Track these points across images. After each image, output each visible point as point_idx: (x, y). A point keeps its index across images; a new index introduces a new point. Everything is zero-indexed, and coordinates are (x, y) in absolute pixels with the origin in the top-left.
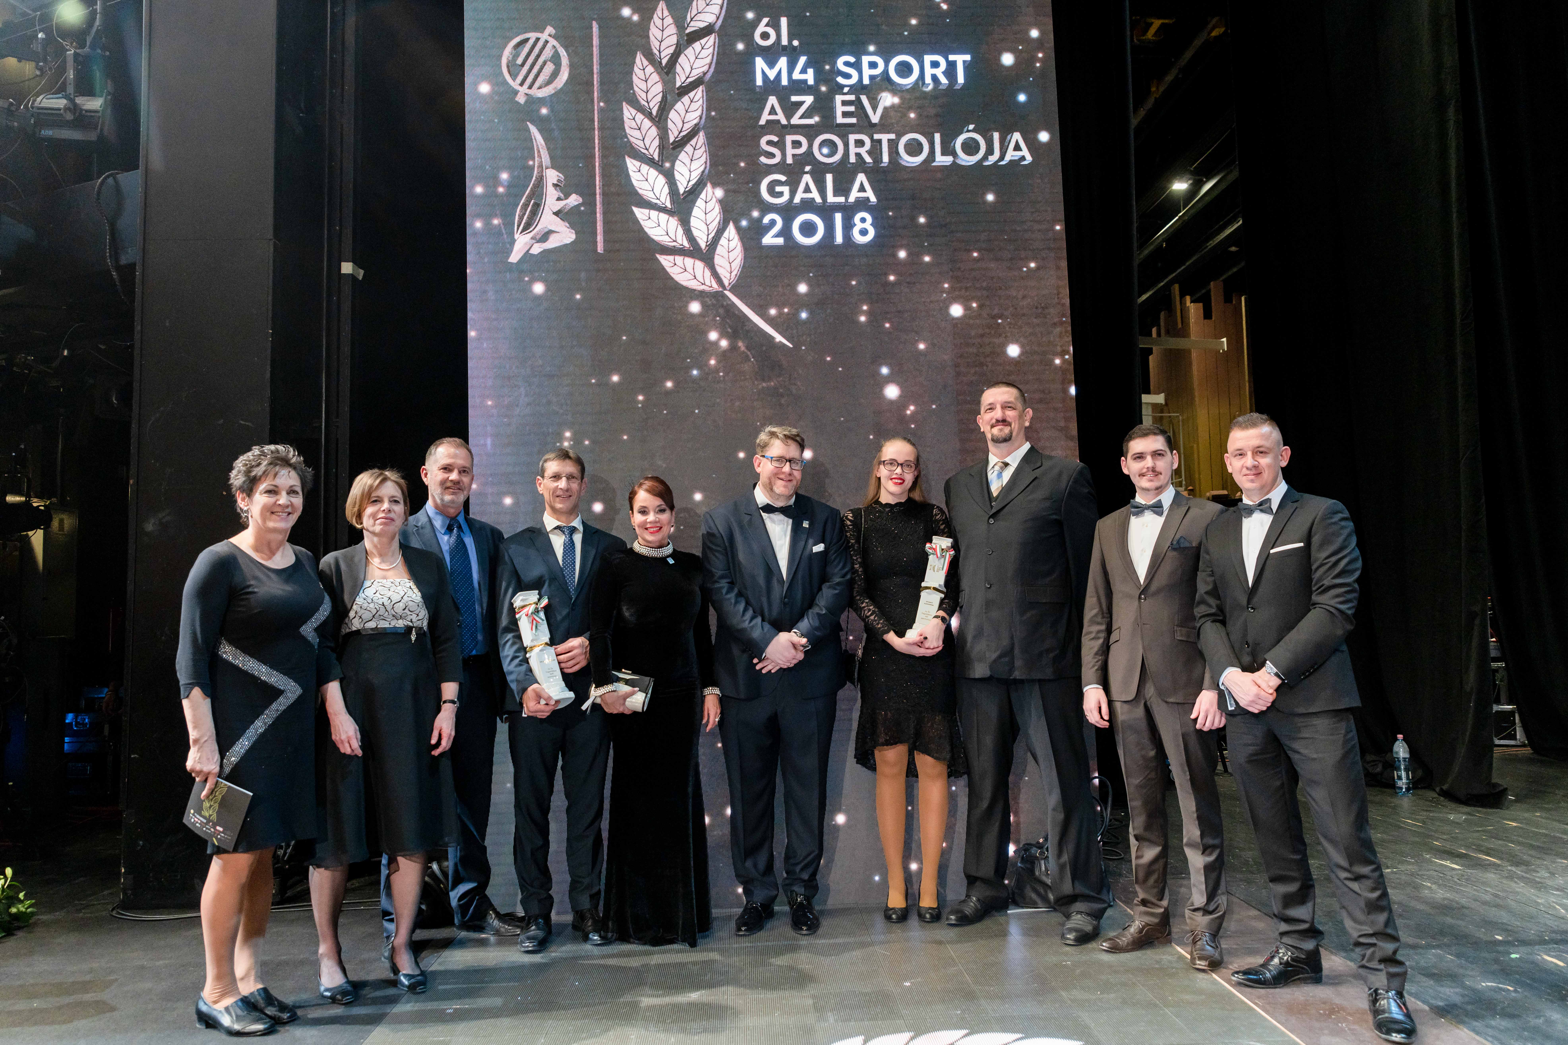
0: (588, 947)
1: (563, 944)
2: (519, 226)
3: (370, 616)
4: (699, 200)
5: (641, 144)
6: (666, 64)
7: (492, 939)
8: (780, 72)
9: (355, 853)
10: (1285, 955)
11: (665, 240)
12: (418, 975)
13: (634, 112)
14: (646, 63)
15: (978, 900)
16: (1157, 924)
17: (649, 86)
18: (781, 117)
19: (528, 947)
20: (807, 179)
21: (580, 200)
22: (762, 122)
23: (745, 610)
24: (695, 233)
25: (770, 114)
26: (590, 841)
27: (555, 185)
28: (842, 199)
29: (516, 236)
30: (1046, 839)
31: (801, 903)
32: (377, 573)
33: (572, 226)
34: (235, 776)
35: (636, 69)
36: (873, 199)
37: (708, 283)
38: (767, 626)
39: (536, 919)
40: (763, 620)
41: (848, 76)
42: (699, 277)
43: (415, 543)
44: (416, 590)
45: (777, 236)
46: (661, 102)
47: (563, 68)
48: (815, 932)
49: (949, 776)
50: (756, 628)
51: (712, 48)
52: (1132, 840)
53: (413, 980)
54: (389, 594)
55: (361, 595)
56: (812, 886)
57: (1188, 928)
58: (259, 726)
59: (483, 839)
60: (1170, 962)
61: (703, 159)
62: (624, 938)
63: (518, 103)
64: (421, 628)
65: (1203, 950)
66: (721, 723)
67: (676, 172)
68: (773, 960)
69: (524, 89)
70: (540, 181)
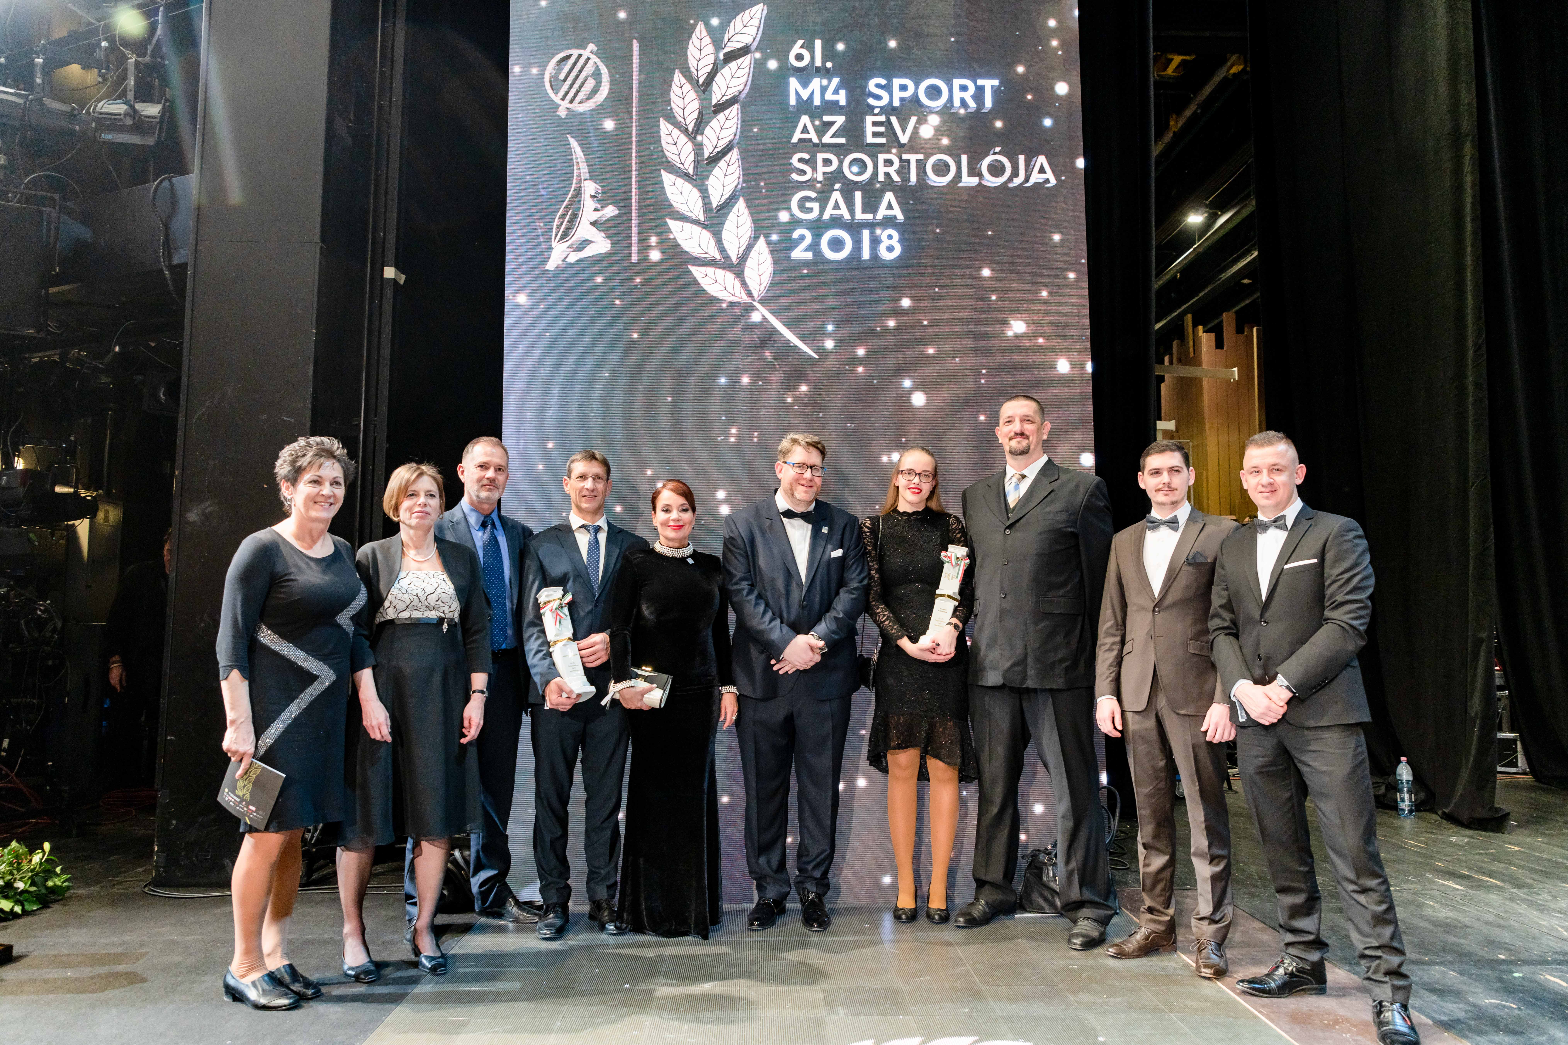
0: (604, 936)
1: (578, 933)
2: (556, 235)
3: (404, 606)
4: (731, 214)
5: (676, 158)
6: (703, 83)
7: (511, 925)
8: (812, 93)
9: (382, 836)
10: (1290, 965)
11: (697, 252)
12: (439, 958)
13: (670, 127)
14: (683, 80)
15: (987, 903)
16: (1164, 932)
17: (686, 103)
18: (813, 136)
19: (545, 934)
20: (836, 196)
21: (616, 211)
22: (795, 140)
23: (765, 612)
24: (727, 245)
25: (802, 133)
26: (608, 833)
27: (593, 197)
28: (869, 217)
29: (554, 244)
30: (1055, 845)
31: (812, 900)
32: (414, 565)
33: (608, 237)
34: (268, 757)
35: (673, 86)
36: (900, 217)
37: (738, 294)
38: (785, 628)
39: (554, 908)
40: (782, 622)
41: (878, 98)
42: (729, 288)
43: (450, 537)
44: (449, 583)
45: (806, 250)
46: (697, 119)
47: (603, 84)
48: (825, 929)
49: (960, 781)
50: (776, 631)
51: (747, 68)
52: (1140, 848)
53: (434, 963)
54: (423, 585)
55: (396, 585)
56: (824, 884)
57: (1193, 937)
58: (293, 710)
59: (505, 828)
60: (1175, 969)
61: (737, 174)
62: (638, 929)
63: (560, 117)
64: (452, 620)
65: (1209, 958)
66: (738, 722)
67: (709, 187)
68: (784, 955)
69: (565, 104)
70: (579, 191)
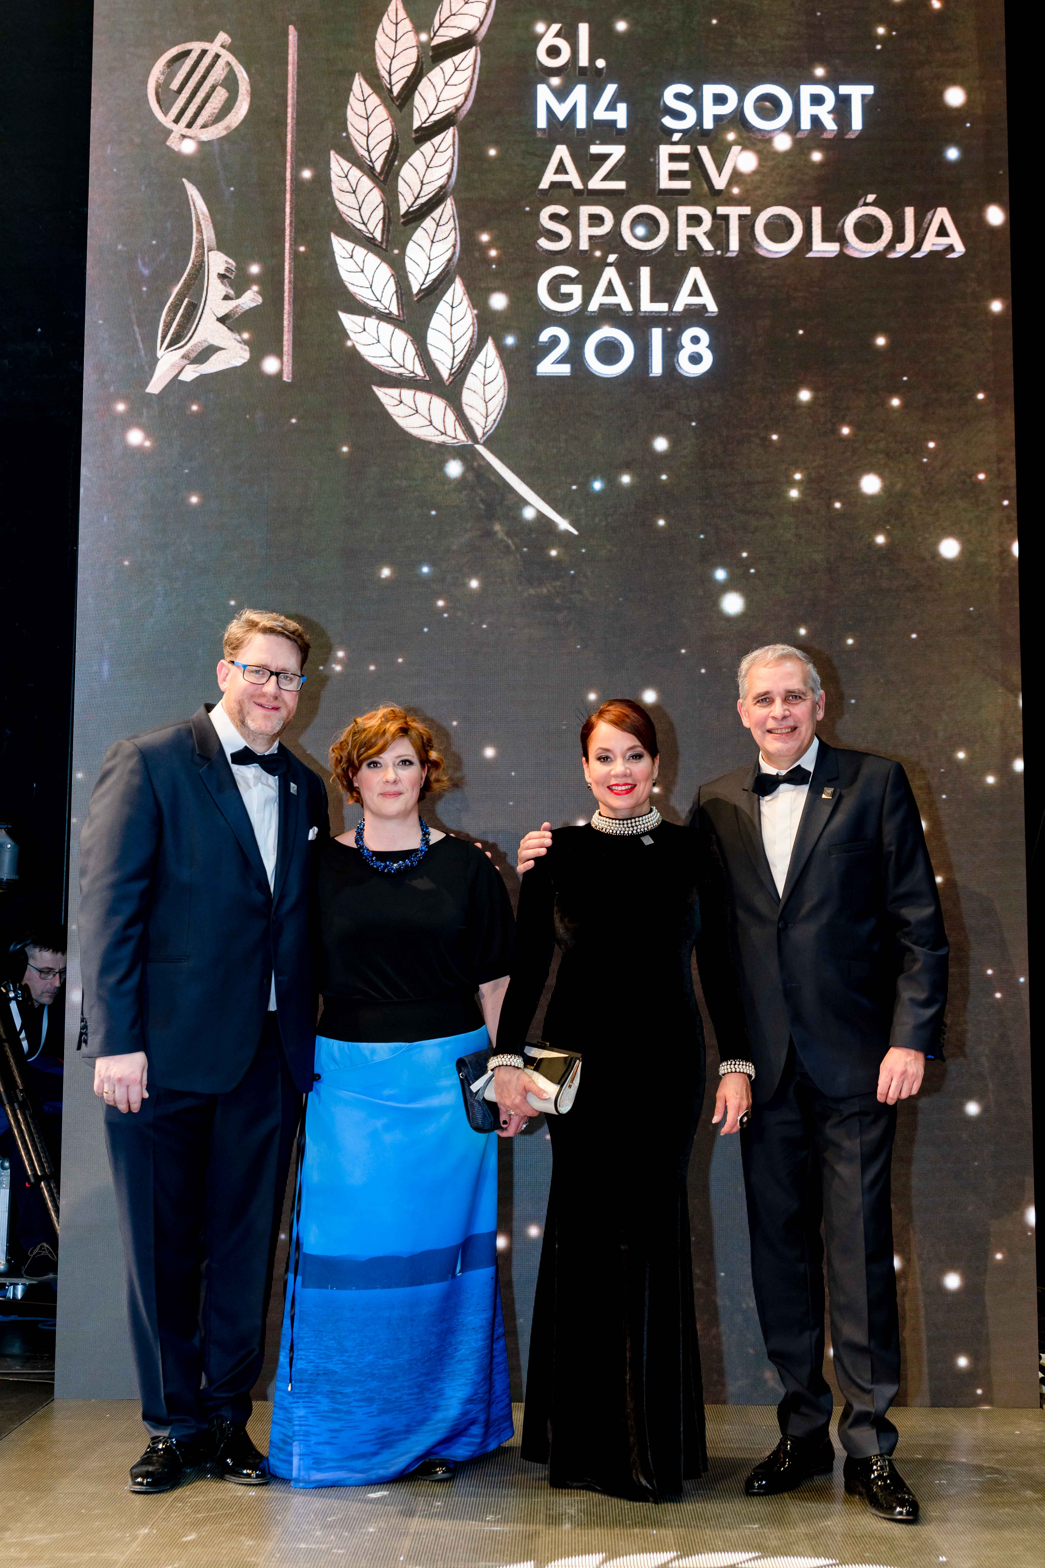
2: (164, 338)
4: (442, 303)
5: (355, 215)
6: (400, 93)
8: (574, 109)
11: (386, 364)
13: (346, 165)
14: (368, 90)
17: (372, 127)
18: (573, 177)
20: (610, 274)
21: (260, 300)
22: (544, 185)
24: (434, 354)
25: (557, 172)
27: (222, 277)
28: (663, 307)
29: (160, 353)
33: (244, 338)
35: (352, 99)
36: (713, 307)
37: (450, 432)
41: (679, 116)
42: (438, 422)
45: (561, 361)
46: (389, 152)
47: (240, 98)
51: (471, 70)
61: (451, 240)
63: (173, 150)
67: (407, 260)
69: (180, 129)
70: (200, 269)
